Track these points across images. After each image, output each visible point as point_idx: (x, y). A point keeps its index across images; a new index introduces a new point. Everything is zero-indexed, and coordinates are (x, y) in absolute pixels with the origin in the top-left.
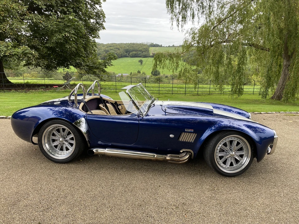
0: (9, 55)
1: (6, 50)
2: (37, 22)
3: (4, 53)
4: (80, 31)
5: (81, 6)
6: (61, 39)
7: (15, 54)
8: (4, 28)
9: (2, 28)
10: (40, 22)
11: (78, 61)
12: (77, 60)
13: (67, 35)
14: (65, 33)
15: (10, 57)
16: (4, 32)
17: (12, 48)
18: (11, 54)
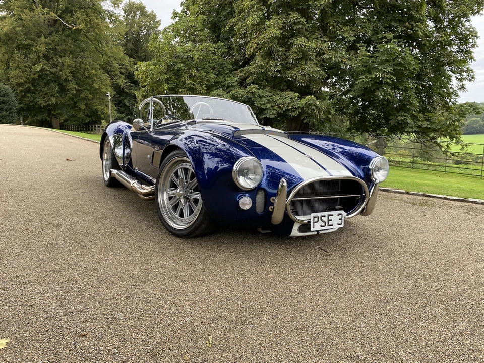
0: (292, 109)
1: (290, 102)
2: (337, 61)
3: (287, 106)
4: (406, 67)
5: (417, 26)
6: (367, 83)
7: (299, 107)
8: (295, 74)
9: (293, 74)
10: (342, 61)
11: (399, 118)
12: (399, 116)
13: (379, 75)
14: (375, 73)
15: (294, 111)
16: (295, 79)
17: (297, 100)
18: (295, 107)
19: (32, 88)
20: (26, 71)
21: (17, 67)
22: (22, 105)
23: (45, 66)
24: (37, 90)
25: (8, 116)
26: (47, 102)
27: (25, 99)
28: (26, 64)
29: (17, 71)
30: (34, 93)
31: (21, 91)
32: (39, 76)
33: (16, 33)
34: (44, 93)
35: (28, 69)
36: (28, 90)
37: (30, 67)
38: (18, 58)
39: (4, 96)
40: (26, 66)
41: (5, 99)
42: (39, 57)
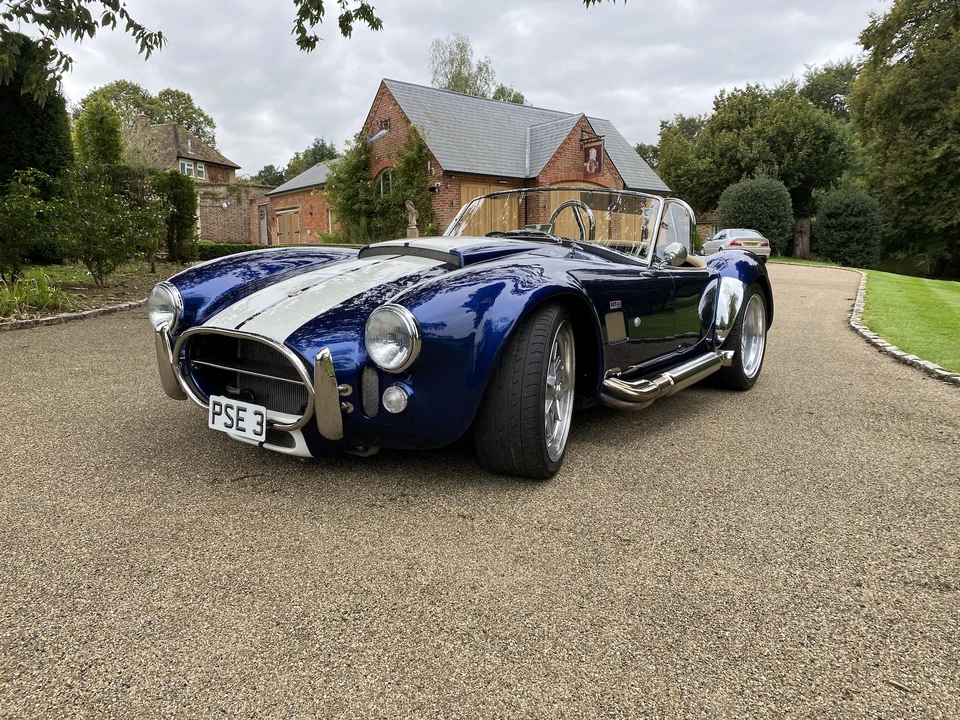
19: (922, 194)
20: (915, 162)
21: (901, 156)
22: (896, 231)
23: (954, 147)
24: (931, 198)
25: (861, 251)
26: (949, 220)
27: (906, 218)
28: (918, 149)
29: (898, 165)
30: (926, 204)
31: (900, 202)
32: (941, 169)
33: (908, 91)
34: (945, 202)
35: (919, 158)
36: (915, 200)
37: (924, 153)
38: (906, 138)
39: (859, 214)
40: (916, 153)
41: (861, 219)
42: (947, 129)
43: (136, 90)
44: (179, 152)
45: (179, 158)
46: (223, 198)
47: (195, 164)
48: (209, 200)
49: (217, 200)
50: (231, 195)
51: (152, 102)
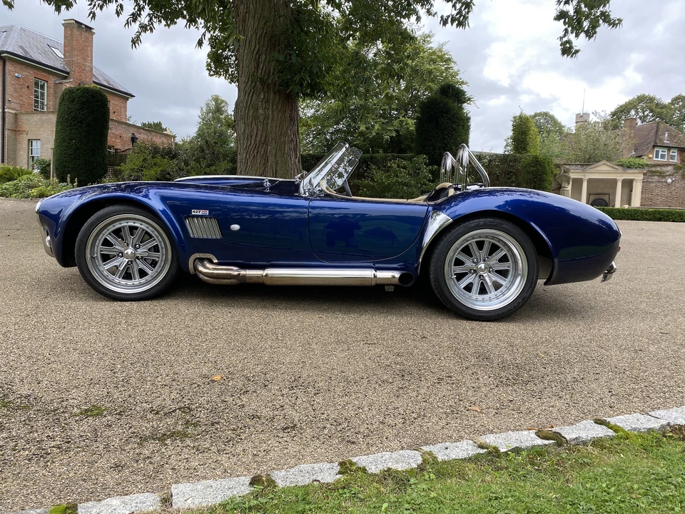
43: (651, 100)
44: (655, 142)
45: (654, 146)
46: (669, 175)
47: (669, 150)
48: (656, 177)
49: (664, 177)
50: (676, 172)
51: (664, 107)
